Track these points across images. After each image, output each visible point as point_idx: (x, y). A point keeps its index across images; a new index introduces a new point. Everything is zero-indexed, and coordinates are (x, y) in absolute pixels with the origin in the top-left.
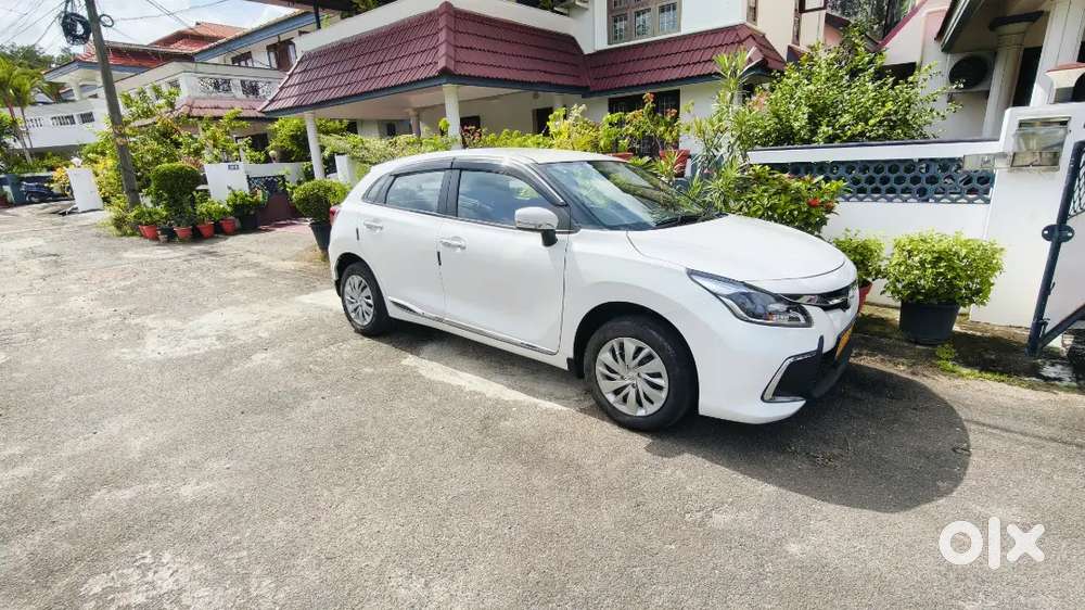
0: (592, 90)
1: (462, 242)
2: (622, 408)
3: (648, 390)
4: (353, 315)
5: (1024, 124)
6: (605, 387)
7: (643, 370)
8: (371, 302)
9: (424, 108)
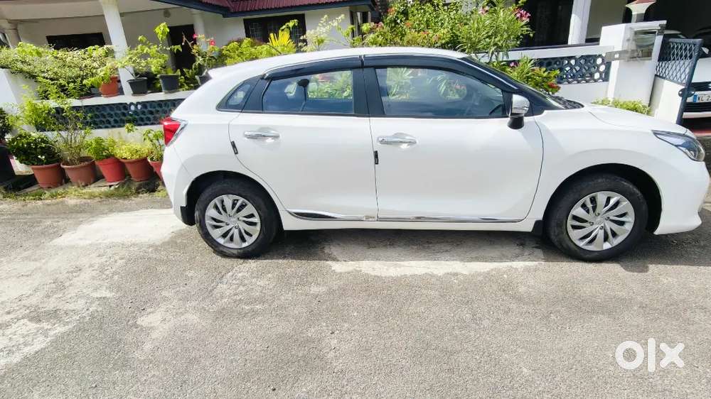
1: (407, 138)
2: (590, 248)
3: (615, 227)
4: (221, 241)
5: (636, 33)
6: (575, 235)
7: (612, 215)
8: (256, 219)
9: (22, 21)
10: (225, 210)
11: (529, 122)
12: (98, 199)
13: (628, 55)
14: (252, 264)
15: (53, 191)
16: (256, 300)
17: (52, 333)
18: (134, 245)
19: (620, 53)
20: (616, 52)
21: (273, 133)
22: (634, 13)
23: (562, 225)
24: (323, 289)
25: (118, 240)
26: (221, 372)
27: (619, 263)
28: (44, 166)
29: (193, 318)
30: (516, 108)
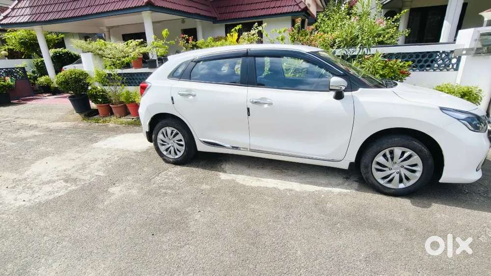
0: (218, 19)
1: (269, 100)
2: (389, 185)
3: (408, 174)
4: (165, 153)
5: (482, 35)
6: (378, 176)
7: (406, 164)
8: (183, 143)
9: (113, 27)
10: (167, 136)
11: (347, 96)
12: (124, 125)
13: (473, 52)
14: (179, 168)
15: (104, 119)
16: (170, 188)
17: (69, 189)
18: (128, 151)
19: (467, 50)
20: (464, 49)
21: (193, 93)
22: (486, 19)
23: (369, 167)
24: (208, 187)
25: (121, 147)
26: (133, 221)
27: (410, 199)
28: (103, 105)
29: (134, 192)
30: (332, 86)
